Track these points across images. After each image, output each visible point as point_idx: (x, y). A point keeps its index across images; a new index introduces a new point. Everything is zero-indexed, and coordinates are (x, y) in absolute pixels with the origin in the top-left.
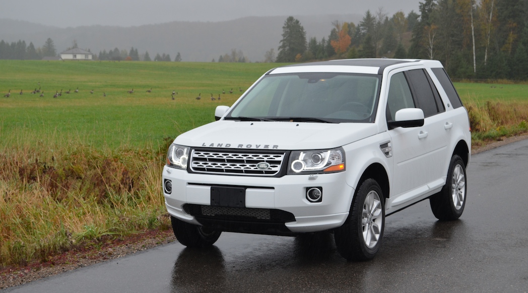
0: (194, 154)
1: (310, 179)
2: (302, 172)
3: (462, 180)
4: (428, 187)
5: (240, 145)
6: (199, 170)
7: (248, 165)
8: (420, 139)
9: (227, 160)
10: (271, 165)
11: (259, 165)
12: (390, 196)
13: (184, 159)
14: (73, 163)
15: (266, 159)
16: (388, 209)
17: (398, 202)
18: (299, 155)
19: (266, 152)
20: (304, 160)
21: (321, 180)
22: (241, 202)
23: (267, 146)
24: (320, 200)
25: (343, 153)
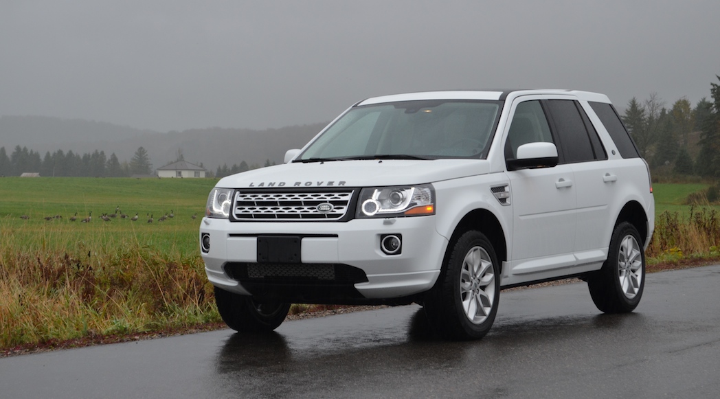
0: (238, 198)
1: (385, 223)
2: (376, 215)
3: (637, 258)
4: (576, 258)
5: (297, 183)
6: (245, 217)
7: (306, 208)
8: (558, 188)
9: (280, 202)
10: (336, 207)
11: (319, 207)
12: (508, 259)
13: (226, 205)
14: (124, 270)
15: (328, 199)
16: (507, 277)
17: (522, 270)
18: (373, 192)
19: (330, 190)
20: (380, 200)
21: (400, 225)
22: (295, 255)
23: (331, 183)
24: (399, 252)
25: (433, 192)
